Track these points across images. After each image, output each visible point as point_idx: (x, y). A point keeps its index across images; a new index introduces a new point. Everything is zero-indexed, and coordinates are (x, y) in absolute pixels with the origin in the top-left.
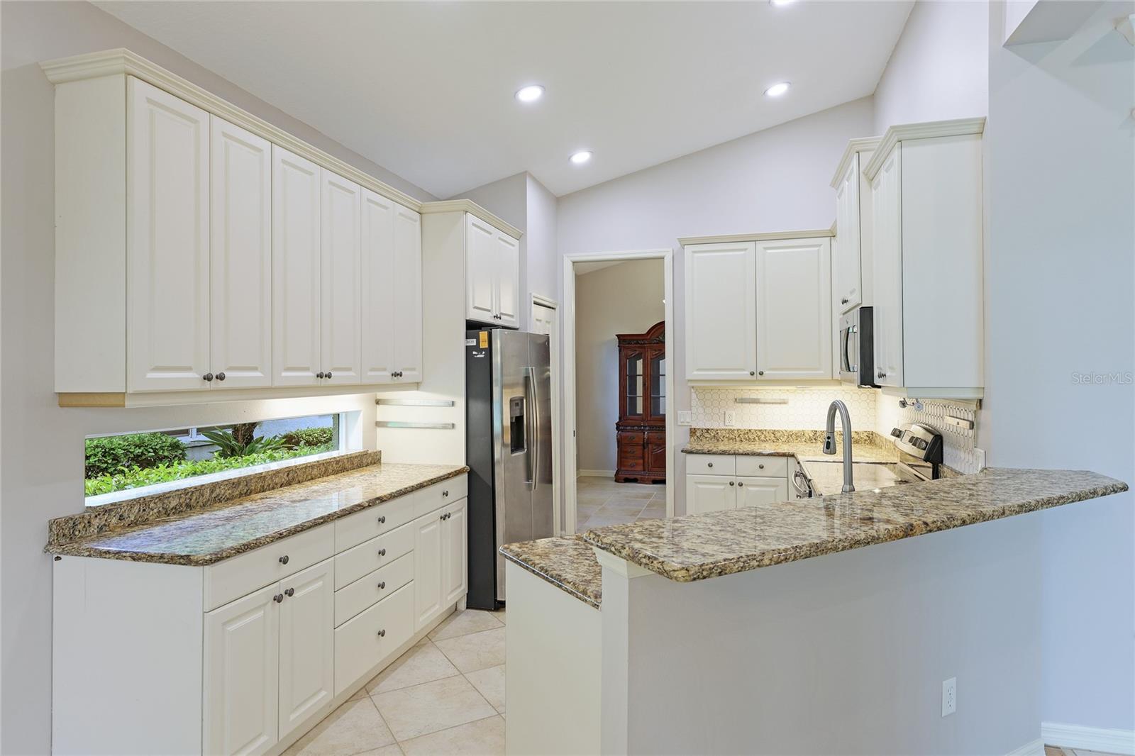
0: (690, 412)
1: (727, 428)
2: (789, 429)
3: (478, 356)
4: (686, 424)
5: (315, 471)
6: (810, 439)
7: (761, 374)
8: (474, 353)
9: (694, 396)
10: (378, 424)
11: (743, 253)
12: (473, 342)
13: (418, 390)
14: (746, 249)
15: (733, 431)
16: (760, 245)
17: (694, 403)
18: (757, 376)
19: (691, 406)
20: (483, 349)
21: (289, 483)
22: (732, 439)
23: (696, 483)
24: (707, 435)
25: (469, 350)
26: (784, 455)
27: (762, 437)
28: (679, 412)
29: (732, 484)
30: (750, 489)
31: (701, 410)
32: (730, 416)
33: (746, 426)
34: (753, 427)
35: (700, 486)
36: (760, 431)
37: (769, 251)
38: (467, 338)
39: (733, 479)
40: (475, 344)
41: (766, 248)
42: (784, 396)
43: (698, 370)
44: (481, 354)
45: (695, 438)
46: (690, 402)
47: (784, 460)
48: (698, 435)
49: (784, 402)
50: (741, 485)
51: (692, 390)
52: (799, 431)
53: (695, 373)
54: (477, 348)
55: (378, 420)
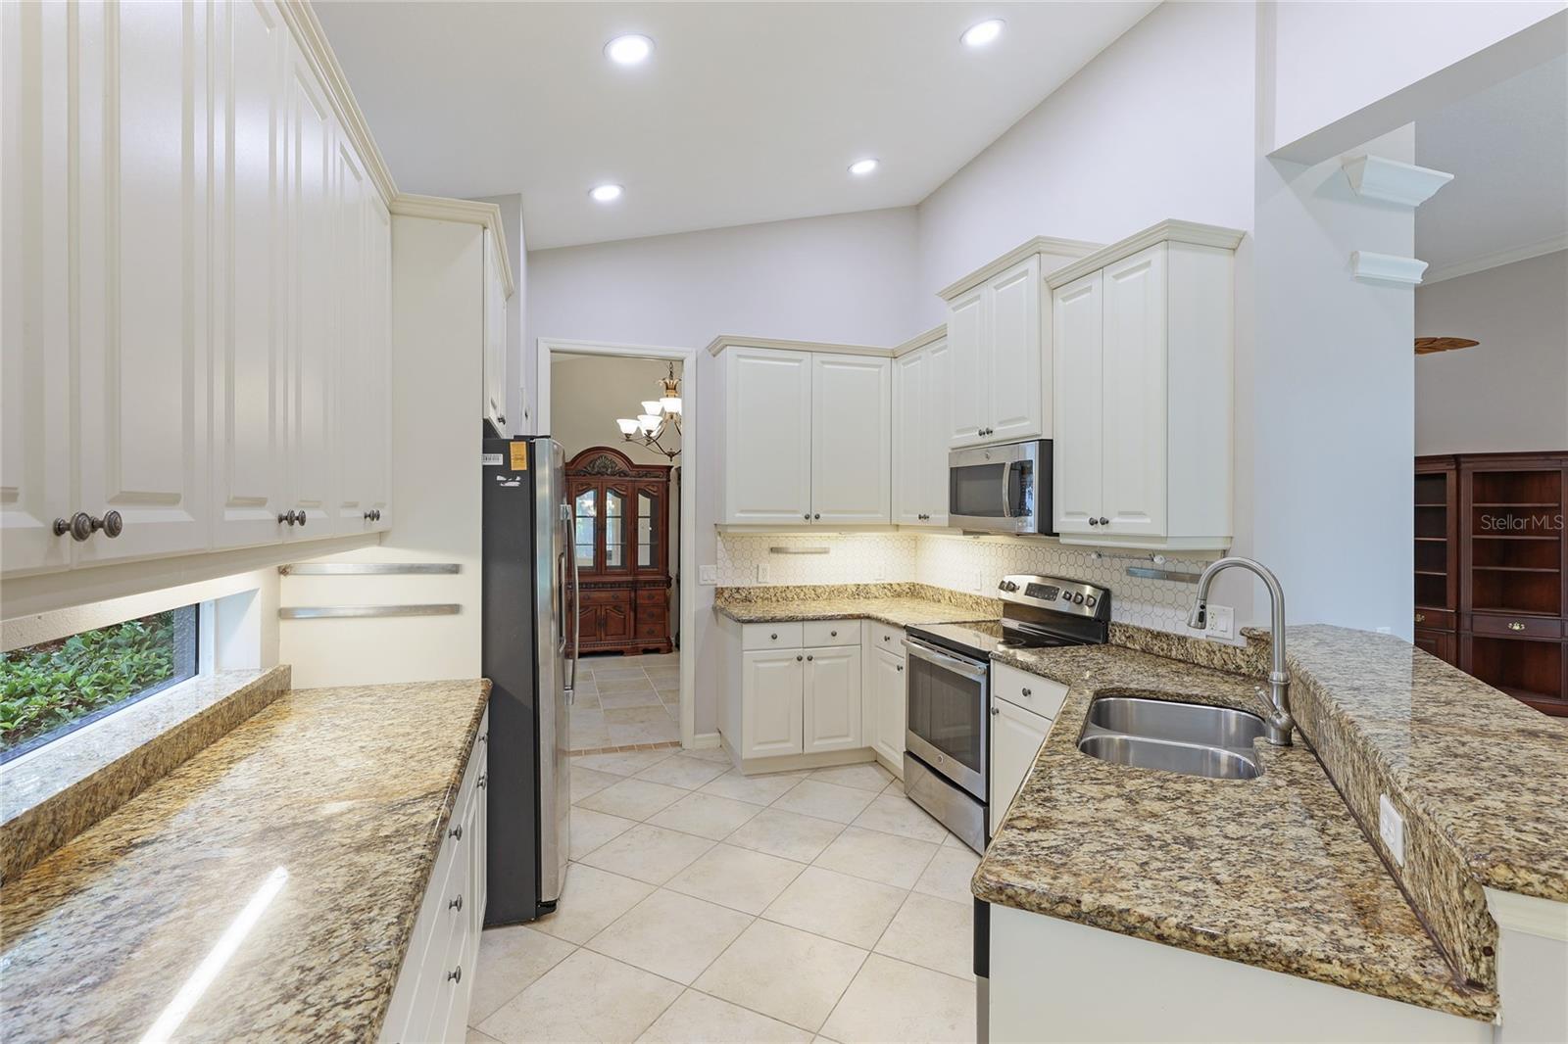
0: (715, 566)
1: (760, 585)
2: (831, 583)
3: (507, 484)
4: (710, 582)
5: (195, 739)
6: (853, 595)
7: (817, 517)
8: (499, 478)
9: (720, 545)
10: (284, 614)
11: (797, 364)
12: (498, 460)
13: (380, 544)
14: (800, 361)
15: (769, 589)
16: (818, 357)
17: (720, 555)
18: (812, 521)
19: (717, 559)
20: (518, 473)
21: (147, 782)
22: (767, 599)
23: (755, 661)
24: (737, 596)
25: (488, 472)
26: (859, 617)
27: (802, 595)
28: (701, 567)
29: (800, 659)
30: (820, 662)
31: (729, 564)
32: (764, 570)
33: (781, 583)
34: (791, 583)
35: (760, 665)
36: (799, 587)
37: (827, 366)
38: (484, 452)
39: (800, 652)
40: (501, 463)
41: (823, 362)
42: (825, 545)
43: (742, 511)
44: (514, 480)
45: (723, 600)
46: (716, 552)
47: (856, 624)
48: (726, 596)
49: (825, 551)
50: (810, 659)
51: (719, 538)
52: (841, 586)
53: (738, 515)
54: (506, 469)
55: (282, 606)
